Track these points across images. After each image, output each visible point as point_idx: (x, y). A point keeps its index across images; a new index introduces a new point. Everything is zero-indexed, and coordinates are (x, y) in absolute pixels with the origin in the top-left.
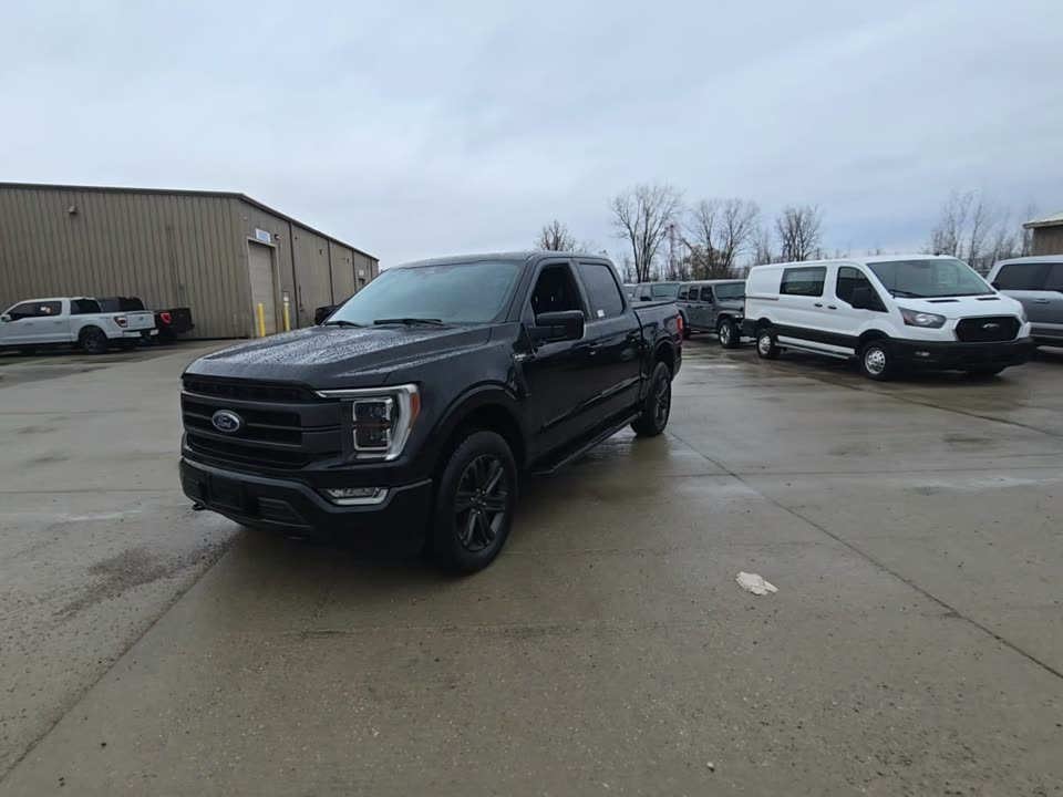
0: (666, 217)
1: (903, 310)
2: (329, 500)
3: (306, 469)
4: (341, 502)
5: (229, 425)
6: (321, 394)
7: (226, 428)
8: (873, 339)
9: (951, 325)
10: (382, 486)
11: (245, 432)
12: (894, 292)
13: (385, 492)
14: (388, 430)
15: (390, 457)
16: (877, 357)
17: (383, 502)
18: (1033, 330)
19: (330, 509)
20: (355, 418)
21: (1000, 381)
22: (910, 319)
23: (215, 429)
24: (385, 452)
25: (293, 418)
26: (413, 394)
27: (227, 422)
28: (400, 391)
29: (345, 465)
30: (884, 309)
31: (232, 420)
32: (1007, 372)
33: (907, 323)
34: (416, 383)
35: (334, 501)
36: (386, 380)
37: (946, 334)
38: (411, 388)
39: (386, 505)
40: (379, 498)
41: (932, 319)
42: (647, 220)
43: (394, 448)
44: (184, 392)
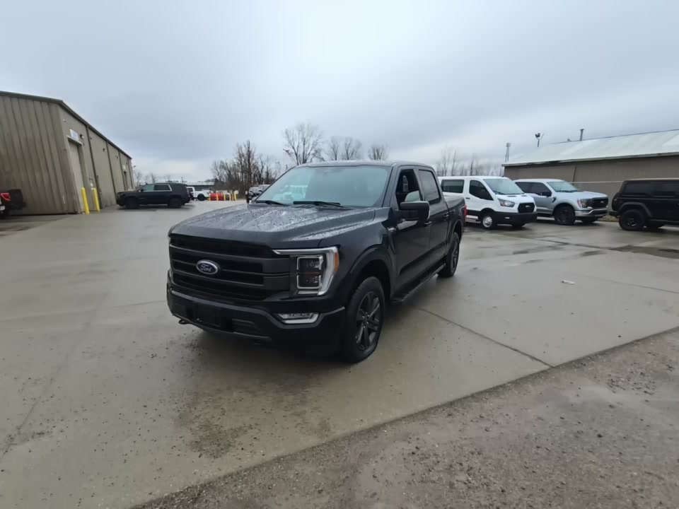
0: (315, 144)
1: (500, 200)
2: (280, 320)
3: (265, 300)
4: (288, 322)
5: (210, 270)
6: (277, 252)
7: (207, 271)
8: (487, 212)
9: (516, 206)
10: (315, 312)
11: (221, 275)
12: (496, 192)
13: (316, 316)
14: (320, 276)
15: (321, 293)
16: (488, 220)
17: (314, 323)
18: (538, 210)
19: (281, 326)
20: (298, 268)
21: (524, 229)
22: (502, 203)
23: (198, 272)
24: (317, 290)
25: (258, 267)
26: (336, 254)
27: (209, 268)
28: (328, 251)
29: (290, 298)
30: (491, 199)
31: (212, 266)
32: (526, 225)
33: (502, 205)
34: (338, 246)
35: (283, 321)
36: (319, 244)
37: (515, 210)
38: (334, 249)
39: (318, 323)
40: (313, 319)
41: (510, 204)
42: (304, 144)
43: (323, 288)
44: (171, 246)
